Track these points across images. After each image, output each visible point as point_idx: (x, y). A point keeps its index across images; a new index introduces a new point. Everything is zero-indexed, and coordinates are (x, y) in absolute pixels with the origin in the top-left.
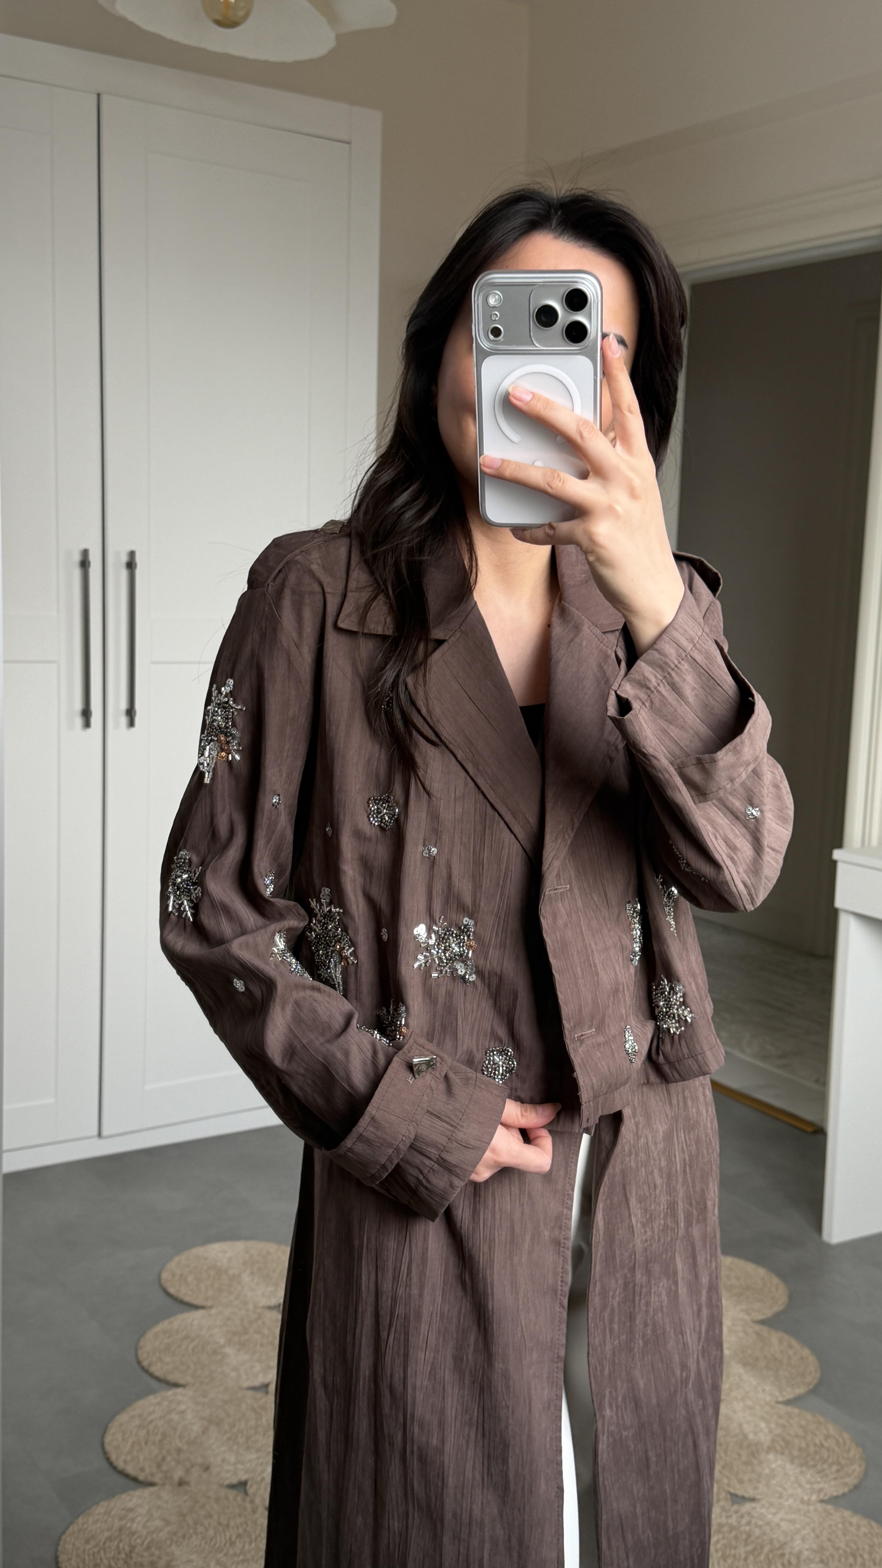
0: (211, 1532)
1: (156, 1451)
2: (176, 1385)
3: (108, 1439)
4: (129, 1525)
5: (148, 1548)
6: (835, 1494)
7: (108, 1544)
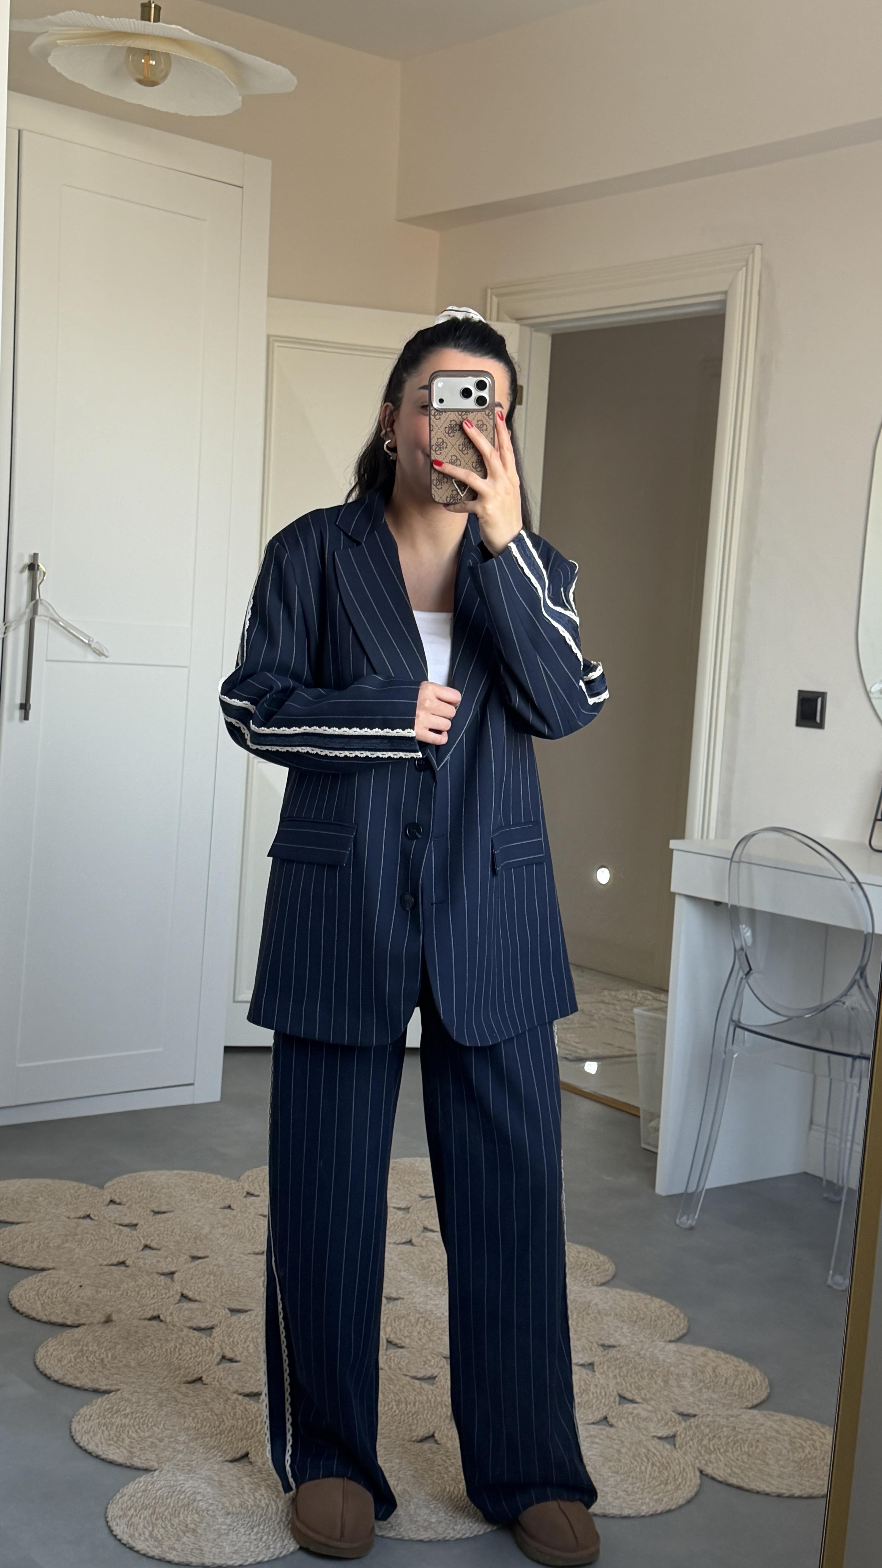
0: (156, 1344)
1: (67, 1308)
2: (43, 1270)
3: (17, 1305)
4: (85, 1348)
5: (114, 1358)
6: (603, 1281)
7: (78, 1360)
